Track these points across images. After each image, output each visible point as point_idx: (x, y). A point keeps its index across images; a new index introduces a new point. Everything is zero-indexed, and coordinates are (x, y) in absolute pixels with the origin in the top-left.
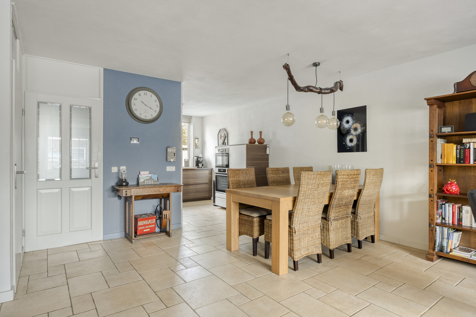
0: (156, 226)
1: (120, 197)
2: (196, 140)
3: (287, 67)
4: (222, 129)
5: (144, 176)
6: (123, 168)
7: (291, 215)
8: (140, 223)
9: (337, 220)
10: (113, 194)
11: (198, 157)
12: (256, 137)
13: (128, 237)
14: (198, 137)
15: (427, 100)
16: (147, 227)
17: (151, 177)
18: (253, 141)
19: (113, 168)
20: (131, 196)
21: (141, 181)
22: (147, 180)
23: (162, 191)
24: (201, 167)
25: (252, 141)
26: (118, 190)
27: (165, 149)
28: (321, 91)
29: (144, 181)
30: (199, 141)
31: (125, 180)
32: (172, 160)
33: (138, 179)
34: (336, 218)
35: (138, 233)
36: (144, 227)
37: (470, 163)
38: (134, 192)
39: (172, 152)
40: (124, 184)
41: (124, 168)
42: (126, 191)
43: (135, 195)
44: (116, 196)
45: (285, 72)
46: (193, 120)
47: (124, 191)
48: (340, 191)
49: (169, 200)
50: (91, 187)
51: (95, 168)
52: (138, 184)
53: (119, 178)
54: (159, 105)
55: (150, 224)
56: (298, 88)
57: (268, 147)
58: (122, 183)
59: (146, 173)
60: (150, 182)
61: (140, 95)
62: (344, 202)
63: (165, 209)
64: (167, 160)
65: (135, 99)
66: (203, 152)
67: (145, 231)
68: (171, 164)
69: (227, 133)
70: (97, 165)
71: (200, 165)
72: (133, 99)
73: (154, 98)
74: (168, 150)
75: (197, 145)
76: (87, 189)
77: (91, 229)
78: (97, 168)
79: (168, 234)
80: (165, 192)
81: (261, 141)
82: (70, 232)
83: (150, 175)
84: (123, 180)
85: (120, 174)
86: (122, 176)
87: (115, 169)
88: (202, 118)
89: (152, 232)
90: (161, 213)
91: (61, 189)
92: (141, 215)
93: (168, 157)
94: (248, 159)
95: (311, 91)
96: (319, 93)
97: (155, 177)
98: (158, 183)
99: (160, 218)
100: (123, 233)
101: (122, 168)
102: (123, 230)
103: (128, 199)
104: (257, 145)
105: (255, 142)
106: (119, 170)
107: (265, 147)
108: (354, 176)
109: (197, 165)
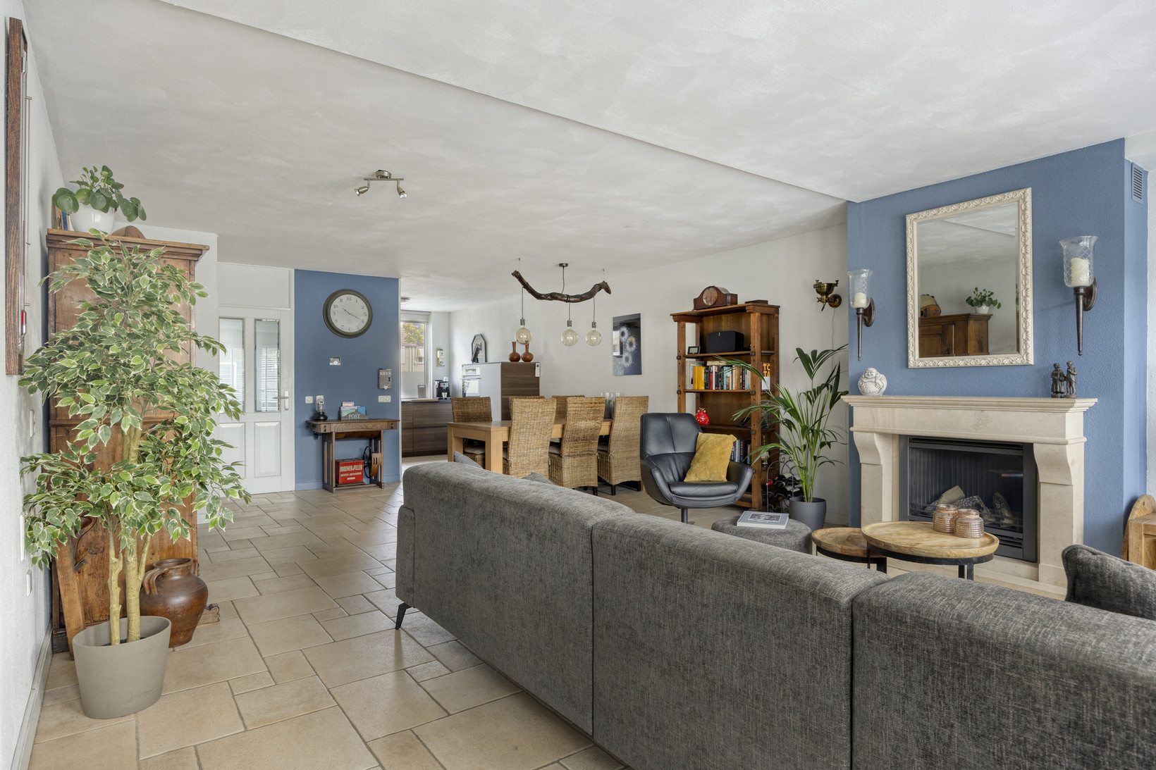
0: (364, 474)
1: (316, 435)
2: (438, 352)
3: (517, 275)
4: (478, 335)
5: (348, 408)
6: (320, 398)
7: (506, 446)
8: (342, 469)
9: (574, 456)
10: (306, 431)
11: (441, 382)
12: (521, 350)
13: (326, 487)
14: (441, 348)
15: (674, 315)
16: (351, 474)
17: (357, 410)
18: (516, 357)
19: (307, 398)
20: (331, 433)
21: (344, 414)
22: (351, 413)
23: (371, 427)
24: (446, 399)
25: (514, 358)
26: (314, 426)
27: (377, 372)
28: (567, 299)
29: (348, 415)
30: (444, 354)
31: (323, 413)
32: (386, 387)
33: (340, 412)
34: (571, 454)
35: (340, 482)
36: (347, 475)
37: (722, 389)
38: (334, 428)
39: (386, 376)
40: (322, 418)
41: (322, 397)
42: (325, 427)
43: (336, 431)
44: (311, 435)
45: (516, 280)
46: (433, 318)
47: (322, 426)
48: (572, 423)
49: (380, 440)
50: (280, 422)
51: (284, 398)
52: (339, 418)
53: (314, 410)
54: (367, 313)
55: (355, 471)
56: (538, 296)
57: (538, 366)
58: (318, 417)
59: (350, 405)
60: (356, 417)
61: (341, 301)
62: (581, 435)
63: (376, 451)
64: (378, 388)
65: (335, 307)
66: (450, 373)
67: (348, 479)
68: (384, 392)
69: (485, 343)
70: (287, 395)
71: (444, 395)
72: (333, 306)
73: (361, 303)
74: (381, 374)
75: (440, 360)
76: (275, 424)
77: (281, 475)
78: (287, 398)
79: (380, 485)
80: (375, 429)
81: (528, 357)
82: (255, 477)
83: (356, 408)
84: (320, 413)
85: (317, 406)
86: (319, 408)
87: (309, 400)
88: (449, 315)
89: (357, 482)
90: (370, 458)
91: (245, 423)
92: (344, 460)
93: (381, 383)
94: (503, 385)
95: (556, 299)
96: (567, 301)
97: (362, 410)
98: (367, 418)
99: (369, 465)
100: (321, 483)
101: (318, 397)
102: (320, 480)
103: (326, 437)
104: (521, 364)
105: (518, 359)
106: (315, 400)
107: (534, 366)
108: (592, 405)
109: (439, 395)
